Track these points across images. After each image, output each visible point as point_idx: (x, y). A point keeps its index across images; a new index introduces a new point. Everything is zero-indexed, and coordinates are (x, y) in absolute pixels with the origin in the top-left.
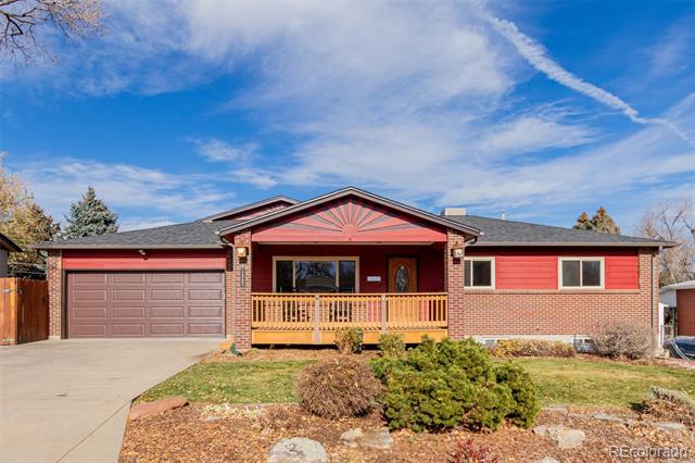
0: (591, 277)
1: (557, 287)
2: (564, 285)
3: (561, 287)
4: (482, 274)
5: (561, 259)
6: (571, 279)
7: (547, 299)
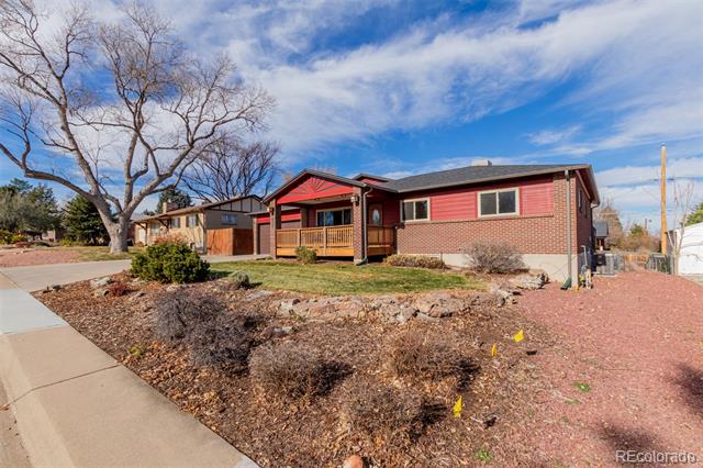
0: (507, 205)
1: (476, 216)
2: (482, 214)
3: (480, 216)
4: (421, 213)
5: (479, 193)
6: (488, 207)
7: (467, 226)
